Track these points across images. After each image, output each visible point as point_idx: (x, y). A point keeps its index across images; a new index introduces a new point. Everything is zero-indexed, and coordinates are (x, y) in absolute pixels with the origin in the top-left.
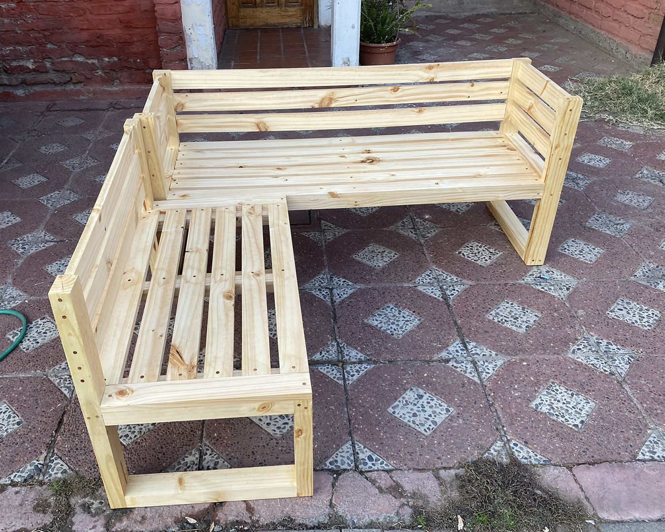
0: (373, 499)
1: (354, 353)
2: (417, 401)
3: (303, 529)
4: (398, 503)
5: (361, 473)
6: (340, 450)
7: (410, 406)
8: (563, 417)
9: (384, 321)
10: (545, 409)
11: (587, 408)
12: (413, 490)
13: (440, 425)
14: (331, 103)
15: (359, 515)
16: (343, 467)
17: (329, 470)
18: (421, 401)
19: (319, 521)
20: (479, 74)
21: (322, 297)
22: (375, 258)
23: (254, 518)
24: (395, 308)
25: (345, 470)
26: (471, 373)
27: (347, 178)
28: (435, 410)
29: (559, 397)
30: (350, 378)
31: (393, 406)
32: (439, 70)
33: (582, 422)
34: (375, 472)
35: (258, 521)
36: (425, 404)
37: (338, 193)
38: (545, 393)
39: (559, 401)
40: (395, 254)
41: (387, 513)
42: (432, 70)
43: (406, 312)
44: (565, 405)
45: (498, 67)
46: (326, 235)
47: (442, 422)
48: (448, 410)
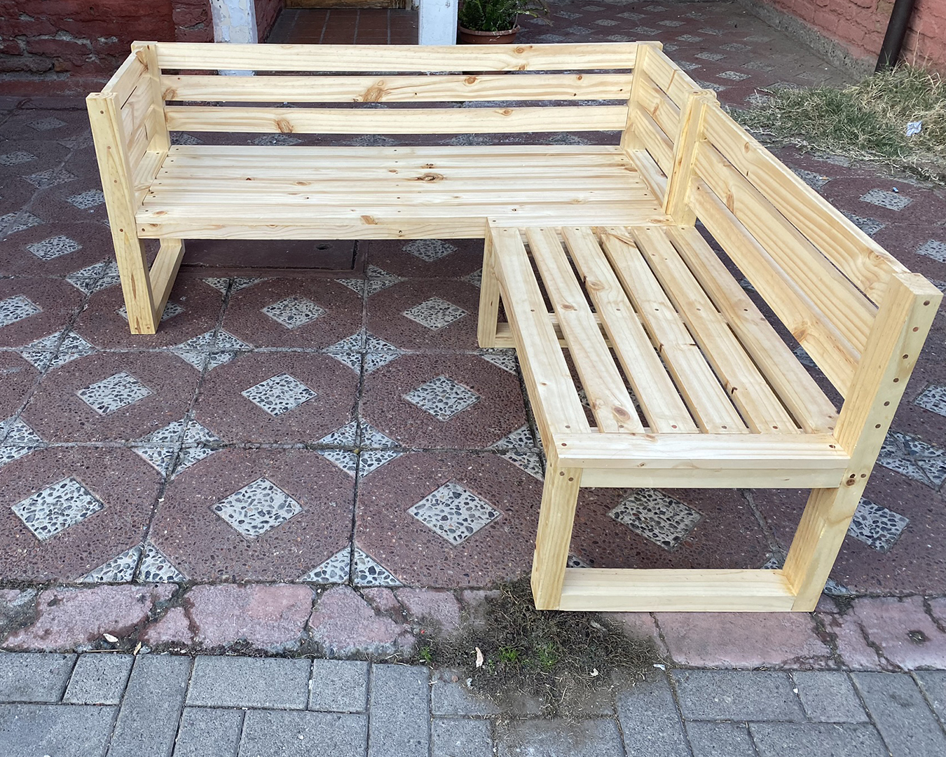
0: (365, 623)
1: (378, 436)
2: (451, 500)
3: (261, 656)
4: (398, 630)
5: (356, 589)
6: (333, 558)
7: (441, 507)
8: (651, 530)
9: (429, 397)
10: (627, 520)
11: (687, 521)
12: (422, 614)
13: (476, 532)
14: (381, 96)
15: (341, 642)
16: (331, 580)
17: (312, 583)
18: (456, 501)
19: (285, 648)
20: (589, 62)
21: (350, 364)
22: (433, 316)
23: (197, 639)
24: (447, 381)
25: (334, 584)
26: (533, 468)
27: (392, 198)
28: (473, 513)
29: (651, 505)
30: (367, 468)
31: (417, 505)
32: (532, 54)
33: (676, 539)
34: (376, 589)
35: (201, 643)
36: (462, 505)
37: (375, 217)
38: (633, 499)
39: (649, 510)
40: (463, 312)
41: (381, 641)
42: (523, 54)
43: (461, 387)
44: (657, 516)
45: (614, 52)
46: (371, 284)
47: (481, 529)
48: (491, 514)
